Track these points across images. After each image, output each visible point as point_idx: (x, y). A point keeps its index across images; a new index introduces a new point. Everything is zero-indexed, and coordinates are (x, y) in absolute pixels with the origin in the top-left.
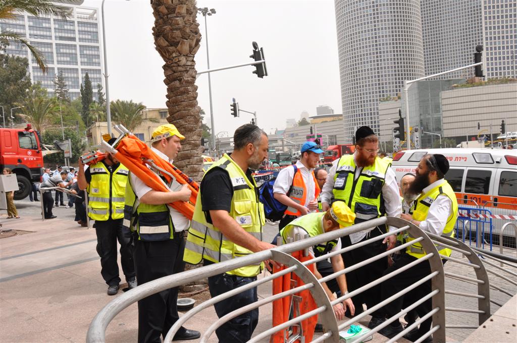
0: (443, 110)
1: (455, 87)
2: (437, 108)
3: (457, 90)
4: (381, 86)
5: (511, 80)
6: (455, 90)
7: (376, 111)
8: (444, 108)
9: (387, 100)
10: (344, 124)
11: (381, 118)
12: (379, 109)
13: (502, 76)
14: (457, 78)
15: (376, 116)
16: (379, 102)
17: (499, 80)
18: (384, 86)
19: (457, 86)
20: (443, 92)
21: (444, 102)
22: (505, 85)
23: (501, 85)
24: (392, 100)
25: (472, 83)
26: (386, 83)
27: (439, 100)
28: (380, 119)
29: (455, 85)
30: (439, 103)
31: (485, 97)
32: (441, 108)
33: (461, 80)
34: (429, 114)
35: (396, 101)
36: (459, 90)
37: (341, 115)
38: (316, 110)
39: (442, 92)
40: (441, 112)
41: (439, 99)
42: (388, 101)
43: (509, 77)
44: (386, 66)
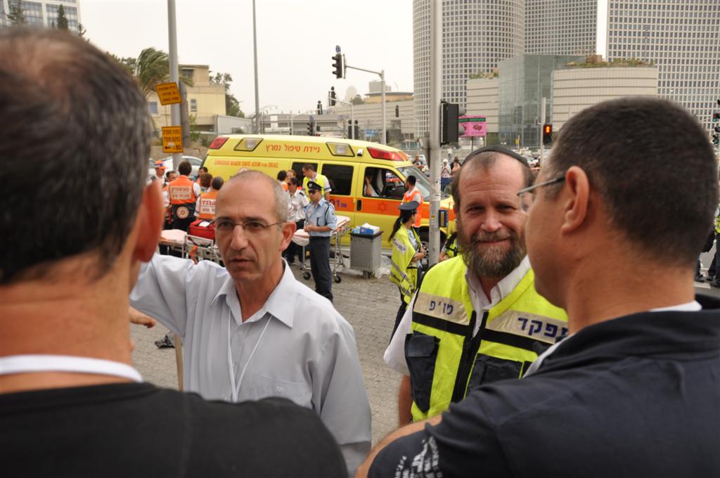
0: (554, 95)
1: (572, 65)
2: (547, 92)
3: (574, 70)
4: (468, 58)
5: (640, 63)
6: (571, 70)
7: (463, 91)
8: (555, 93)
9: (478, 76)
10: (415, 106)
11: (469, 100)
12: (467, 88)
13: (631, 57)
14: (574, 55)
15: (463, 97)
16: (468, 78)
17: (628, 62)
18: (472, 57)
19: (575, 65)
20: (557, 71)
21: (557, 85)
22: (633, 68)
23: (630, 68)
24: (486, 77)
25: (593, 63)
26: (475, 55)
27: (550, 83)
28: (467, 102)
29: (572, 63)
30: (550, 86)
31: (608, 83)
32: (551, 92)
33: (579, 57)
34: (536, 100)
35: (491, 78)
36: (578, 70)
37: (411, 94)
38: (368, 85)
39: (555, 71)
40: (551, 97)
41: (550, 79)
42: (480, 78)
43: (638, 59)
44: (477, 31)
